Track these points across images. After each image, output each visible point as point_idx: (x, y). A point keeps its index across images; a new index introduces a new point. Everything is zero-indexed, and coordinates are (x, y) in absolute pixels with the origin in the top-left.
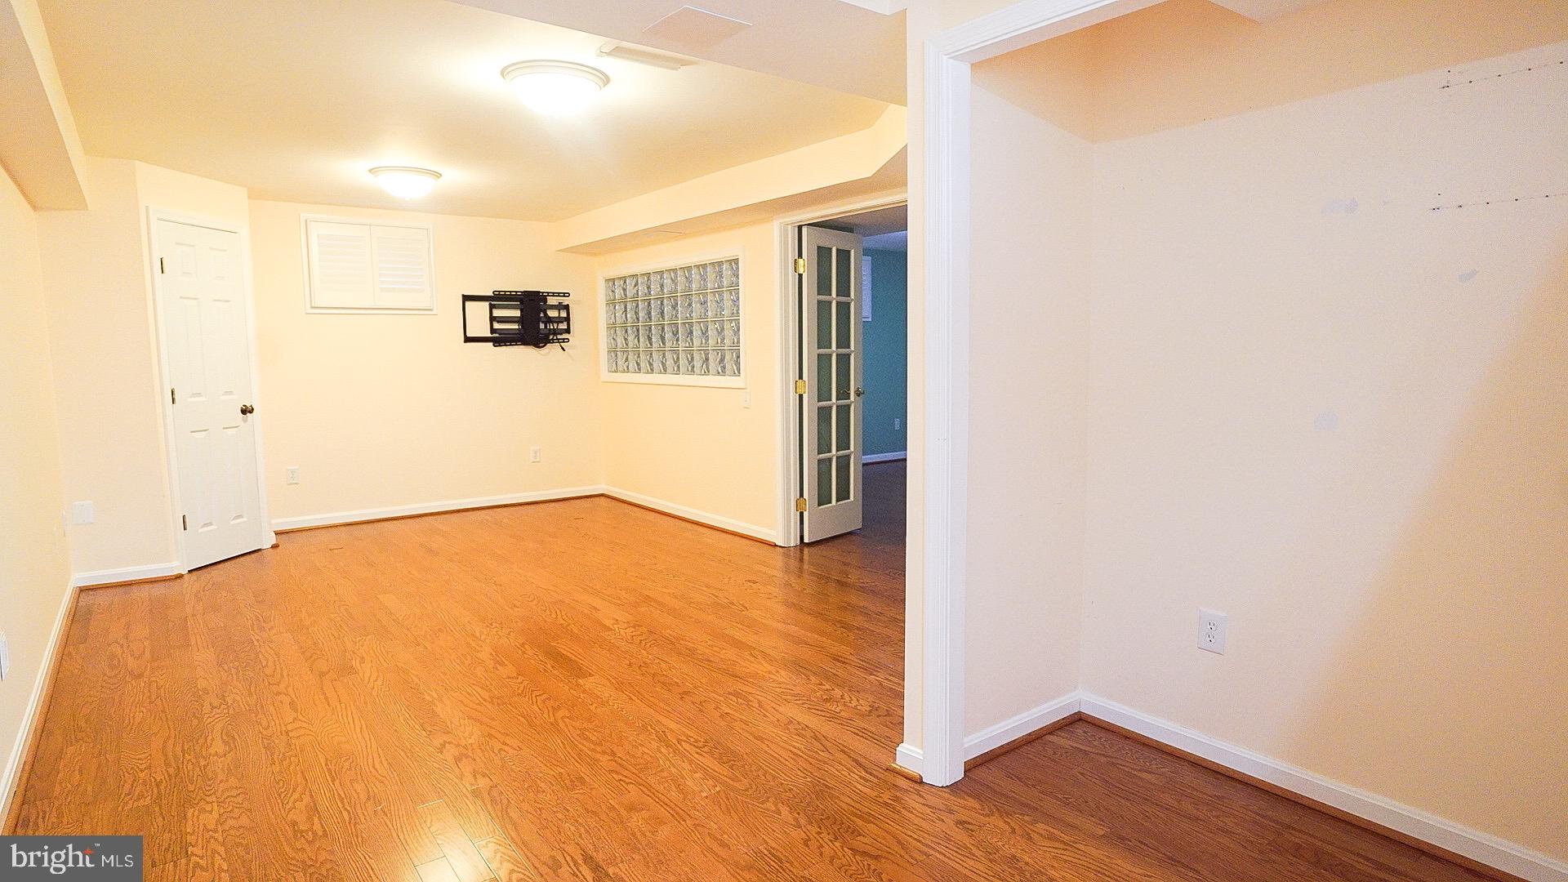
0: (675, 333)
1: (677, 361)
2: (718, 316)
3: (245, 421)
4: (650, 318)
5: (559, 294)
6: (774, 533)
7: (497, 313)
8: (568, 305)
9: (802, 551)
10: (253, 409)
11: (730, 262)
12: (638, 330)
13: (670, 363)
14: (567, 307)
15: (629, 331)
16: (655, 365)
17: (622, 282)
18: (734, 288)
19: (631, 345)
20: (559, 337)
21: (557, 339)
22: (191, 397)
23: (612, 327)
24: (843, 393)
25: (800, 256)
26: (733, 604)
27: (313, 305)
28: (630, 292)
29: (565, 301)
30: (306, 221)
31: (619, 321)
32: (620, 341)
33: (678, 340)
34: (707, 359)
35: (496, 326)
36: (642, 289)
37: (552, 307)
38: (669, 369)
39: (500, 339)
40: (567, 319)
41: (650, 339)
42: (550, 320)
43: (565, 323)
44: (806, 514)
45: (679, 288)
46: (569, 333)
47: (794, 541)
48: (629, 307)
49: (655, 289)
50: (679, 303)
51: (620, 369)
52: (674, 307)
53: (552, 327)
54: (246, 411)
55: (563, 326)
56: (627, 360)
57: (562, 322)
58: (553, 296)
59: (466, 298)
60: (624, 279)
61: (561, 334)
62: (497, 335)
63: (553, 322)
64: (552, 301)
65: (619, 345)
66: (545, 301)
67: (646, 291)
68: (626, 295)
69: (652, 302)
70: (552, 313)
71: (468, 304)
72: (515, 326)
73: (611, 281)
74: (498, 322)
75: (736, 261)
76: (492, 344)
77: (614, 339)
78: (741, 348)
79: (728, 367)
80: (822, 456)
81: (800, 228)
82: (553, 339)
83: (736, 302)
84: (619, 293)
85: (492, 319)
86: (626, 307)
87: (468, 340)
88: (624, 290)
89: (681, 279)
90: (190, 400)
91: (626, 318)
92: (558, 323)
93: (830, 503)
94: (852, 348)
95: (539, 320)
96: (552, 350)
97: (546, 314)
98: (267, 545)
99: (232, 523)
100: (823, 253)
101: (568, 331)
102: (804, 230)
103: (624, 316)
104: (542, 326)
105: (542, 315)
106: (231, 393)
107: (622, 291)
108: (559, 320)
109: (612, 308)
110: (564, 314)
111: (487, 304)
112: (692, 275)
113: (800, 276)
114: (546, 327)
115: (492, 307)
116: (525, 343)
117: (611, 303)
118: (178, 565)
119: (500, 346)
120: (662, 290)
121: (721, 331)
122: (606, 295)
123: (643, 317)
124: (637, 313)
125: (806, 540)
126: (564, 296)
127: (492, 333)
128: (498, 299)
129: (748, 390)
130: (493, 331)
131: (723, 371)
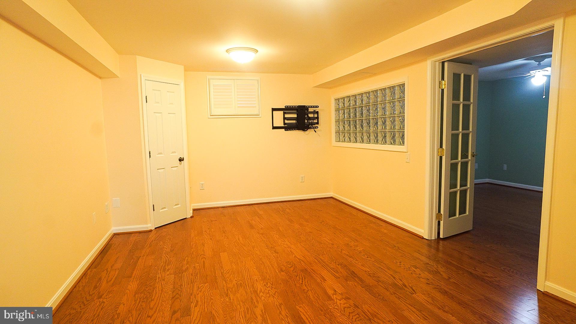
0: (368, 123)
1: (369, 137)
2: (392, 114)
3: (181, 164)
4: (356, 116)
5: (314, 107)
6: (422, 231)
7: (286, 116)
8: (318, 111)
9: (438, 243)
10: (183, 159)
11: (399, 86)
12: (350, 123)
13: (365, 138)
14: (317, 113)
15: (346, 123)
16: (358, 139)
17: (343, 100)
18: (402, 100)
19: (346, 129)
20: (314, 126)
21: (313, 127)
22: (158, 154)
23: (338, 121)
24: (465, 155)
25: (443, 79)
26: (405, 286)
27: (211, 115)
28: (347, 104)
29: (317, 109)
30: (209, 79)
31: (341, 118)
32: (341, 127)
33: (370, 127)
34: (385, 136)
35: (286, 121)
36: (352, 103)
37: (311, 113)
38: (365, 141)
39: (288, 127)
40: (318, 118)
41: (356, 126)
42: (310, 118)
43: (317, 120)
44: (442, 223)
45: (371, 101)
46: (318, 124)
47: (434, 237)
48: (345, 111)
49: (359, 102)
50: (371, 108)
51: (341, 140)
52: (368, 110)
53: (310, 122)
54: (181, 160)
55: (316, 121)
56: (344, 136)
57: (315, 119)
58: (311, 107)
59: (273, 110)
60: (344, 98)
61: (315, 125)
62: (287, 126)
63: (311, 120)
64: (311, 110)
65: (341, 129)
66: (308, 110)
67: (354, 103)
68: (344, 106)
69: (357, 109)
70: (311, 115)
71: (274, 112)
72: (294, 122)
73: (338, 100)
74: (287, 120)
75: (403, 85)
76: (284, 129)
77: (338, 126)
78: (405, 131)
79: (397, 140)
80: (452, 190)
81: (443, 63)
82: (311, 127)
83: (403, 107)
84: (341, 105)
85: (285, 118)
86: (344, 112)
87: (274, 128)
88: (344, 104)
89: (372, 96)
90: (157, 156)
91: (344, 116)
92: (313, 120)
93: (455, 215)
94: (471, 130)
95: (305, 118)
96: (310, 132)
97: (308, 116)
98: (189, 216)
99: (174, 207)
100: (456, 77)
101: (318, 123)
102: (446, 64)
103: (343, 116)
104: (306, 121)
105: (306, 116)
106: (175, 152)
107: (342, 104)
108: (314, 118)
109: (338, 112)
110: (316, 116)
111: (282, 112)
112: (378, 94)
113: (443, 90)
114: (308, 121)
115: (284, 113)
116: (299, 129)
117: (337, 110)
118: (150, 226)
119: (288, 130)
120: (362, 102)
121: (393, 122)
122: (335, 106)
123: (352, 116)
124: (349, 114)
125: (441, 236)
126: (316, 107)
127: (284, 125)
128: (287, 110)
129: (409, 153)
130: (285, 124)
131: (393, 142)
